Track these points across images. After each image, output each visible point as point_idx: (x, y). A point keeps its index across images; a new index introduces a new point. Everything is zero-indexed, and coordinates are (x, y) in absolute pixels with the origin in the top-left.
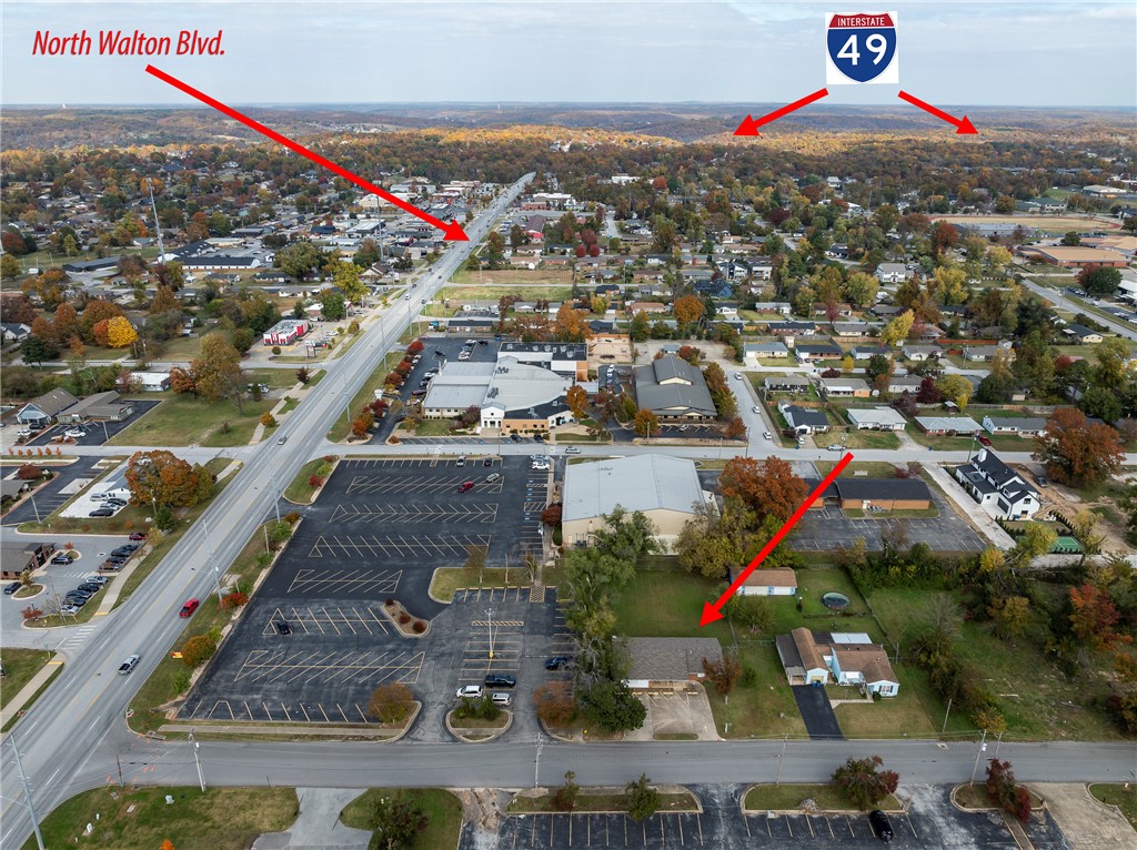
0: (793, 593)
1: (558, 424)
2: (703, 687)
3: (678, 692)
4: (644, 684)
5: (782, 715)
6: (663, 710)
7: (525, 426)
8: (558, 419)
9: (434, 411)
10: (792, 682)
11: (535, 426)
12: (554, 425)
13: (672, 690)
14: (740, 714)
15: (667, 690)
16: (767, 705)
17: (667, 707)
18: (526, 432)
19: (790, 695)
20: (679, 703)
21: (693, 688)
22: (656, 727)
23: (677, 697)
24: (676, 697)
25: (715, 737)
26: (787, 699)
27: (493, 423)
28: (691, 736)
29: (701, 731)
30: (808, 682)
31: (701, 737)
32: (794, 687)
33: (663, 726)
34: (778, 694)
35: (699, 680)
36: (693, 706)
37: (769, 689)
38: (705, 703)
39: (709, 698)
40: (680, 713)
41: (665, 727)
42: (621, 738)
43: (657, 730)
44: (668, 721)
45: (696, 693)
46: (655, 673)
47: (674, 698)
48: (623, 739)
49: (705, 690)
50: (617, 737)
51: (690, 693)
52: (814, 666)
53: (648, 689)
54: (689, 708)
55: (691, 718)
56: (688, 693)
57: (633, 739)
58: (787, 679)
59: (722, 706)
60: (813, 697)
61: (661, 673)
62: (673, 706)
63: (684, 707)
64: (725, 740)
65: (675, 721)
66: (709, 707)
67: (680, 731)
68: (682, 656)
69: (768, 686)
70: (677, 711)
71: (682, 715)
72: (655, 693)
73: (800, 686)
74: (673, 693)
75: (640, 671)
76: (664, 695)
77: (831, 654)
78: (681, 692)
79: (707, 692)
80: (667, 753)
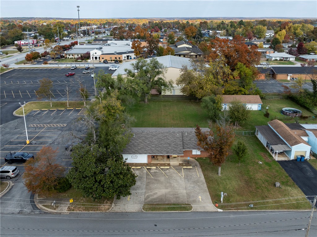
0: (260, 108)
1: (128, 59)
2: (197, 163)
3: (174, 167)
4: (143, 159)
5: (278, 184)
6: (158, 181)
7: (111, 58)
8: (128, 56)
9: (71, 55)
10: (277, 158)
11: (116, 58)
12: (126, 59)
13: (169, 165)
14: (234, 184)
15: (164, 165)
16: (259, 176)
17: (162, 179)
18: (111, 61)
19: (279, 167)
20: (175, 175)
21: (188, 163)
22: (148, 197)
23: (173, 171)
24: (171, 170)
25: (210, 207)
26: (277, 171)
27: (96, 58)
28: (184, 207)
29: (194, 201)
30: (292, 157)
31: (196, 207)
32: (281, 162)
33: (155, 196)
34: (267, 167)
35: (195, 157)
36: (187, 178)
37: (257, 163)
38: (198, 174)
39: (203, 171)
40: (175, 184)
41: (157, 197)
42: (108, 209)
43: (147, 200)
44: (161, 191)
45: (191, 167)
46: (154, 149)
47: (169, 171)
48: (110, 210)
49: (199, 165)
50: (104, 207)
51: (186, 167)
52: (297, 143)
53: (147, 164)
54: (183, 179)
55: (186, 189)
56: (184, 167)
57: (121, 209)
58: (271, 156)
59: (215, 176)
60: (301, 170)
61: (159, 149)
62: (169, 177)
63: (178, 178)
64: (222, 211)
65: (168, 191)
66: (203, 178)
67: (173, 200)
68: (178, 136)
69: (257, 161)
70: (171, 182)
71: (176, 186)
72: (153, 167)
73: (285, 161)
74: (169, 167)
75: (139, 148)
76: (161, 168)
77: (307, 135)
78: (177, 166)
79: (201, 167)
80: (156, 225)
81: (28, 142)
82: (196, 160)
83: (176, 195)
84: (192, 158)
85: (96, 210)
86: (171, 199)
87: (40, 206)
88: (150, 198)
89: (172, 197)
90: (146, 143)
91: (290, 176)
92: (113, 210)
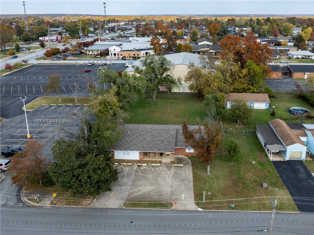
0: (267, 107)
2: (190, 161)
3: (165, 164)
4: (135, 155)
5: (265, 185)
6: (145, 178)
8: (147, 53)
9: (91, 52)
10: (272, 158)
11: (134, 55)
12: (144, 55)
13: (160, 162)
14: (221, 183)
15: (156, 162)
16: (249, 176)
17: (150, 176)
19: (272, 168)
20: (163, 173)
21: (180, 161)
22: (132, 194)
23: (163, 168)
24: (161, 168)
26: (269, 172)
27: (115, 54)
28: (166, 205)
30: (287, 158)
31: (176, 206)
32: (275, 163)
33: (139, 193)
34: (260, 168)
35: (187, 155)
36: (175, 176)
37: (251, 163)
38: (188, 172)
39: (193, 169)
40: (161, 182)
41: (141, 194)
42: (90, 204)
43: (130, 197)
44: (146, 188)
45: (183, 165)
46: (145, 146)
47: (159, 168)
48: (91, 205)
49: (190, 163)
50: (86, 202)
51: (177, 165)
52: (293, 143)
53: (139, 161)
54: (171, 177)
55: (171, 186)
56: (175, 165)
57: (102, 205)
58: (267, 156)
59: (204, 175)
60: (295, 171)
61: (151, 146)
62: (157, 175)
63: (167, 176)
64: (202, 210)
65: (153, 188)
66: (191, 177)
67: (155, 198)
68: (172, 134)
69: (250, 161)
70: (158, 179)
71: (162, 183)
72: (144, 164)
73: (280, 162)
74: (160, 165)
75: (132, 144)
76: (151, 166)
77: (306, 135)
78: (169, 164)
79: (193, 165)
80: (132, 222)
81: (29, 136)
82: (189, 158)
83: (160, 192)
84: (186, 156)
85: (77, 205)
86: (153, 197)
87: (25, 199)
88: (134, 194)
89: (155, 194)
90: (139, 139)
91: (281, 177)
92: (94, 205)
